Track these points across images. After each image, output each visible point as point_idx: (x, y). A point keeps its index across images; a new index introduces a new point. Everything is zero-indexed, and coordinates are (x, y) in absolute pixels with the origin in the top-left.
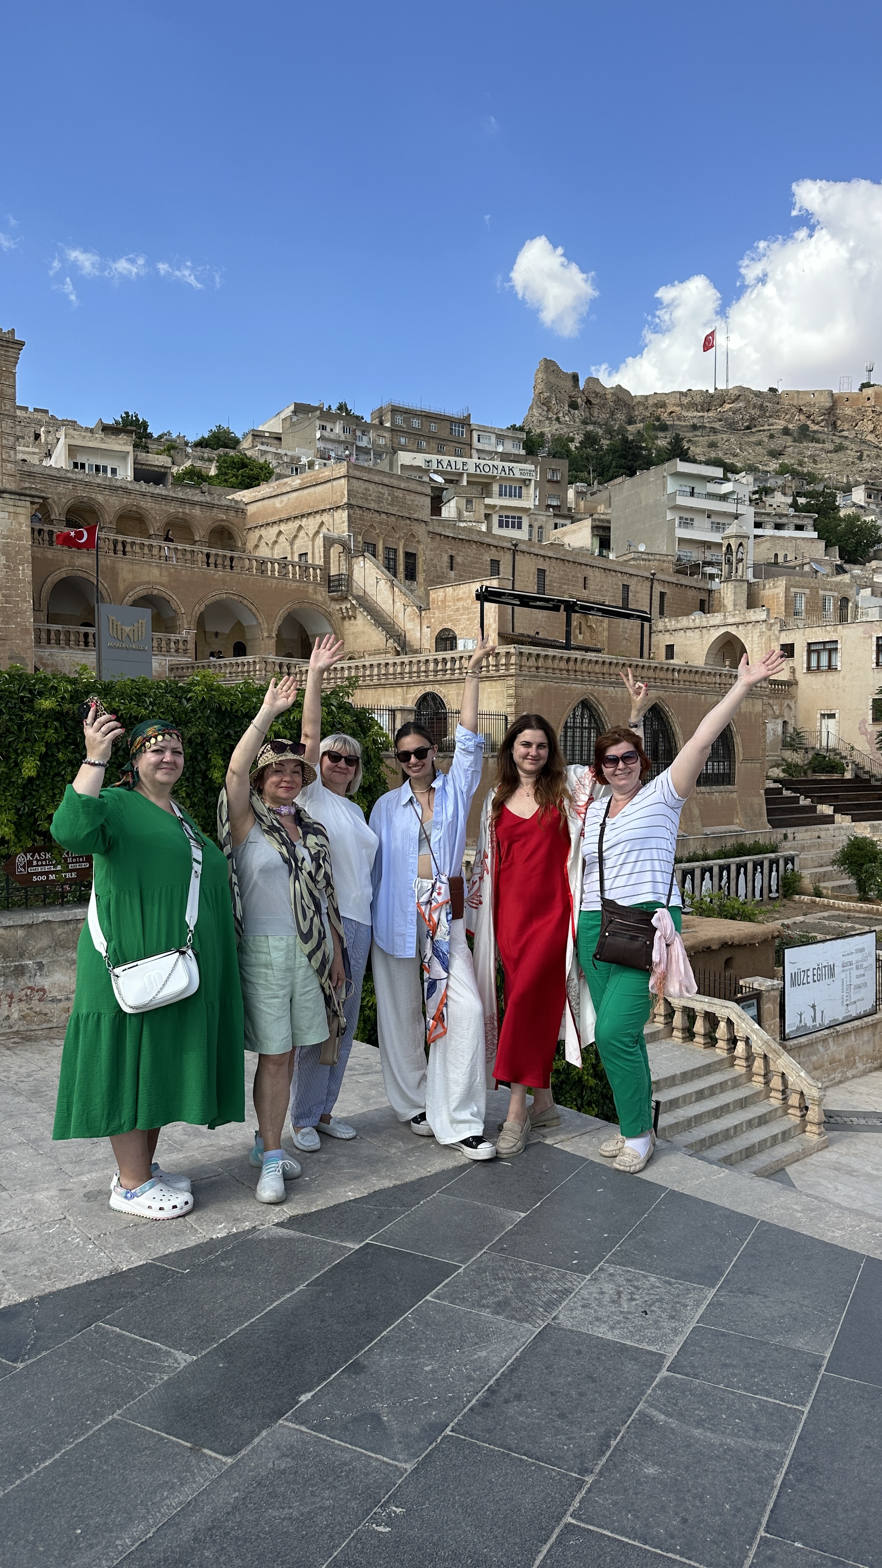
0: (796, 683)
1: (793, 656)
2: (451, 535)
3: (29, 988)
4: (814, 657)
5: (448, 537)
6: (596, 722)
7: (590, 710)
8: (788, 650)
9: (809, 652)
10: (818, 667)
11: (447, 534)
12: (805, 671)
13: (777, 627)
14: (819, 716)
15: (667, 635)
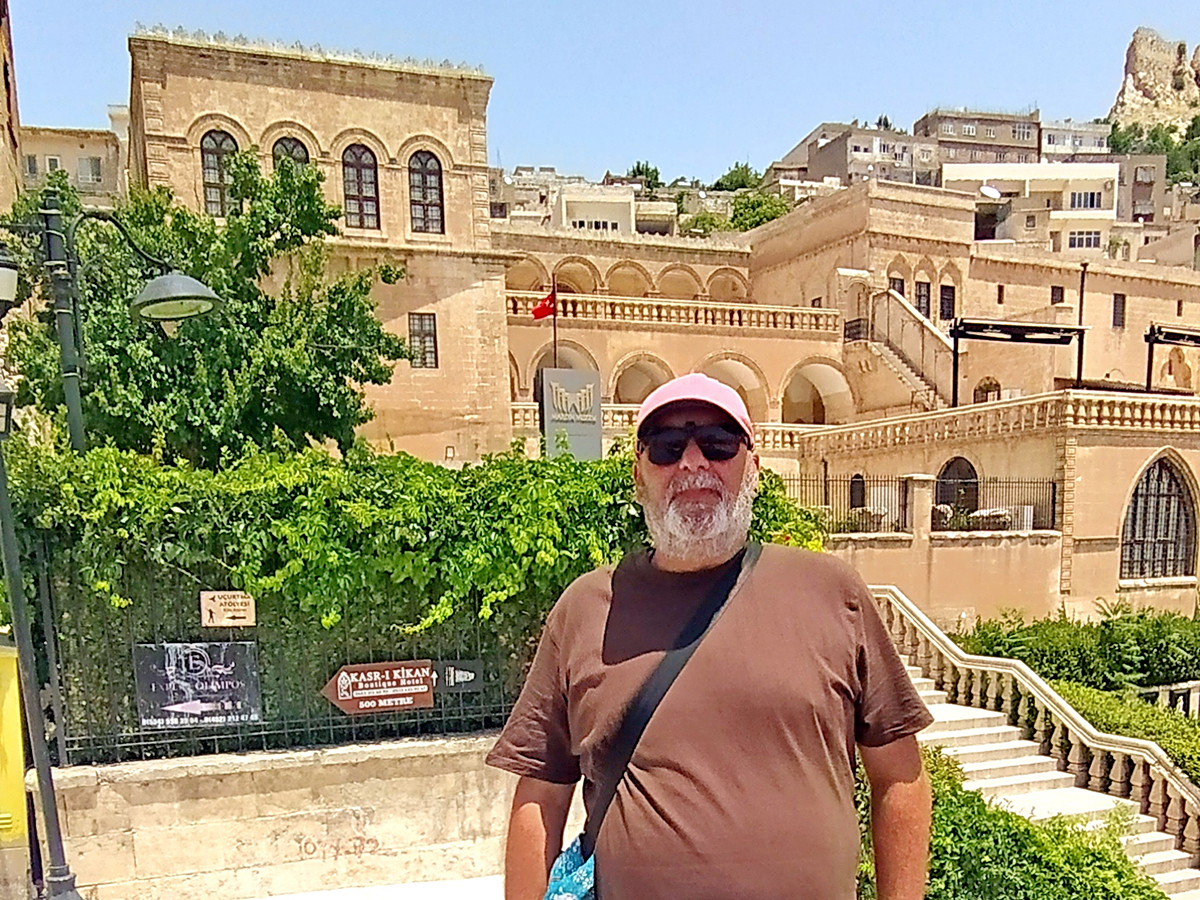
2: (1001, 259)
3: (358, 838)
5: (996, 262)
6: (1178, 485)
7: (1170, 472)
11: (995, 258)
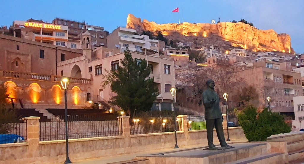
0: (93, 80)
1: (92, 71)
4: (97, 70)
8: (90, 69)
9: (96, 69)
10: (99, 73)
12: (95, 75)
13: (87, 62)
14: (99, 90)
15: (61, 67)
